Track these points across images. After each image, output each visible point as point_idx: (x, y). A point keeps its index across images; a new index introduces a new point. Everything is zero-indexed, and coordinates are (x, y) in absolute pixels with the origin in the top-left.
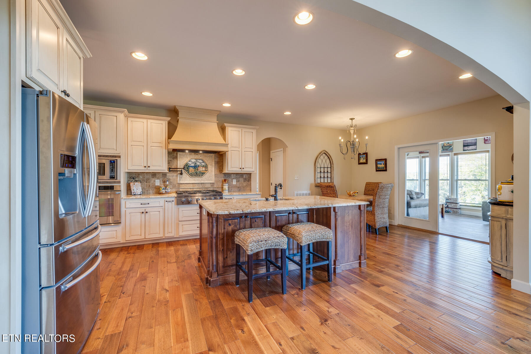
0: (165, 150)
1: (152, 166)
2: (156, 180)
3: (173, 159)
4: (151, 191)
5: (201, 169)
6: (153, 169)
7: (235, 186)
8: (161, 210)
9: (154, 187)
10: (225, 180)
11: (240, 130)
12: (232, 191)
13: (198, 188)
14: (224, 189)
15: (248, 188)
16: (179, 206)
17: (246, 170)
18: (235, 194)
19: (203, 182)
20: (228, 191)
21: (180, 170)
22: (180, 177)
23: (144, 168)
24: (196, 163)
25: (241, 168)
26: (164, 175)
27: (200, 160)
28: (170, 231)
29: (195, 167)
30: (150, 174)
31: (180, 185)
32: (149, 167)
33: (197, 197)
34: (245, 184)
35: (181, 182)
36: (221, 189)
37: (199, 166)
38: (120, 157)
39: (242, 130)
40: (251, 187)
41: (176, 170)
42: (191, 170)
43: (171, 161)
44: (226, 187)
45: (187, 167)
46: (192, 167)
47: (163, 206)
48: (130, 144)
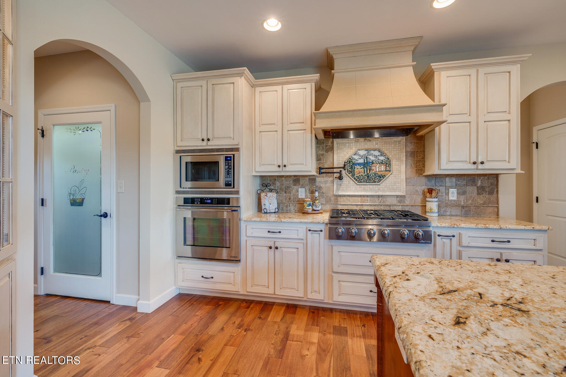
0: (310, 135)
1: (291, 164)
2: (300, 190)
3: (327, 151)
4: (292, 208)
5: (378, 169)
6: (292, 169)
7: (455, 204)
8: (300, 246)
9: (297, 200)
10: (430, 191)
11: (473, 71)
12: (448, 213)
13: (371, 205)
14: (427, 210)
15: (490, 210)
16: (333, 241)
17: (489, 167)
18: (463, 225)
19: (380, 193)
20: (437, 215)
21: (338, 170)
22: (337, 184)
23: (278, 169)
24: (367, 158)
25: (474, 163)
26: (312, 179)
27: (375, 150)
28: (316, 289)
29: (367, 164)
30: (290, 179)
31: (339, 198)
32: (285, 166)
33: (370, 227)
34: (480, 200)
35: (341, 193)
36: (420, 208)
37: (373, 163)
38: (237, 150)
39: (478, 71)
40: (498, 208)
41: (331, 170)
42: (359, 170)
43: (323, 155)
44: (433, 205)
45: (350, 165)
46: (359, 164)
47: (305, 238)
48: (258, 129)
